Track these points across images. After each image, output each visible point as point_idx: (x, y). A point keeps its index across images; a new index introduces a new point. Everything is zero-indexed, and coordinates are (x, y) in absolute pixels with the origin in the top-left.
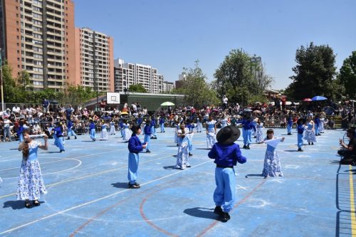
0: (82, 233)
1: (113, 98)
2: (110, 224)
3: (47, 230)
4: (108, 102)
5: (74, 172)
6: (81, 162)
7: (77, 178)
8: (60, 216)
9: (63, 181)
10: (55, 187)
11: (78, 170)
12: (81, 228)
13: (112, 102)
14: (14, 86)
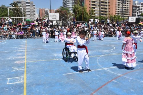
0: (115, 81)
1: (132, 19)
2: (132, 80)
3: (98, 76)
4: (129, 22)
5: (112, 52)
6: (115, 48)
7: (113, 54)
8: (104, 70)
9: (106, 55)
10: (102, 57)
11: (113, 51)
12: (115, 79)
13: (131, 22)
14: (87, 15)
